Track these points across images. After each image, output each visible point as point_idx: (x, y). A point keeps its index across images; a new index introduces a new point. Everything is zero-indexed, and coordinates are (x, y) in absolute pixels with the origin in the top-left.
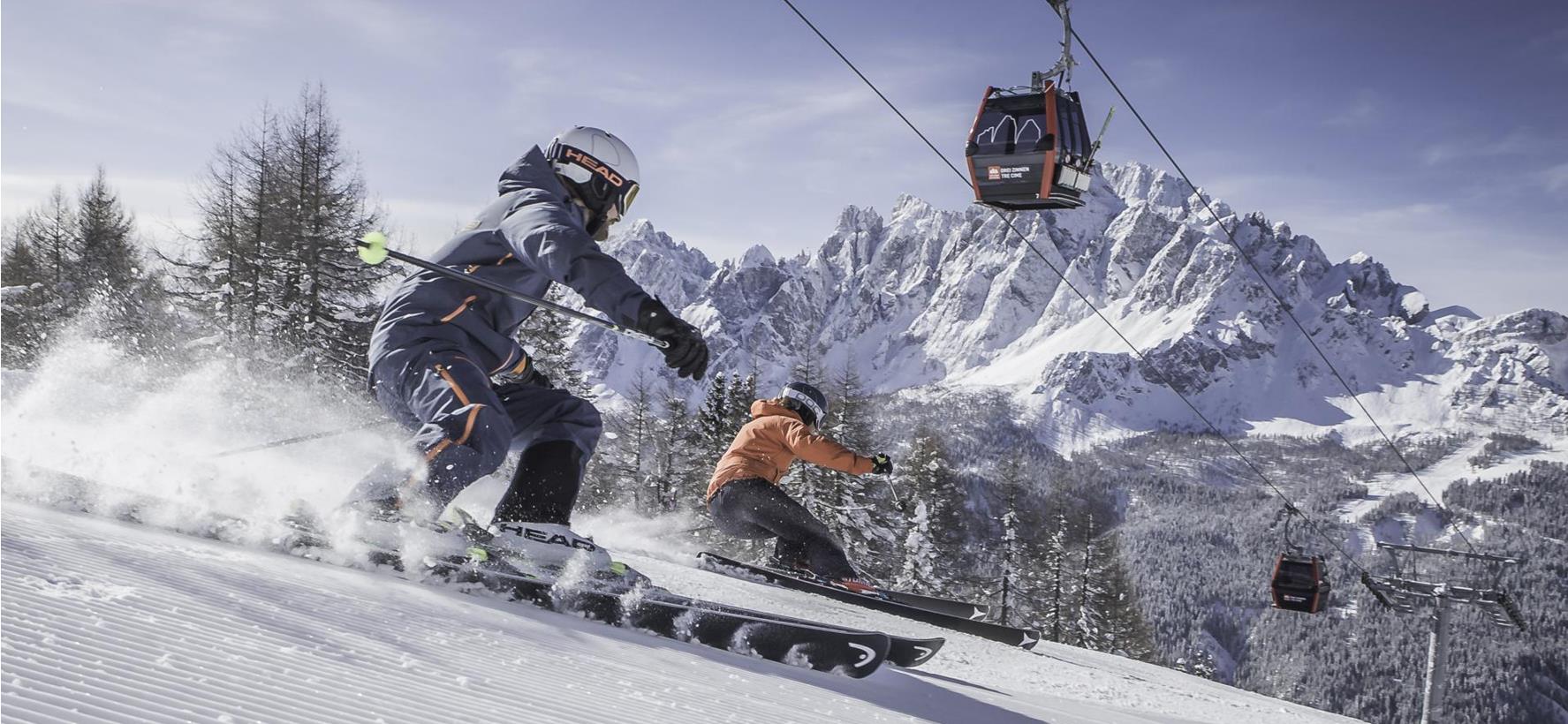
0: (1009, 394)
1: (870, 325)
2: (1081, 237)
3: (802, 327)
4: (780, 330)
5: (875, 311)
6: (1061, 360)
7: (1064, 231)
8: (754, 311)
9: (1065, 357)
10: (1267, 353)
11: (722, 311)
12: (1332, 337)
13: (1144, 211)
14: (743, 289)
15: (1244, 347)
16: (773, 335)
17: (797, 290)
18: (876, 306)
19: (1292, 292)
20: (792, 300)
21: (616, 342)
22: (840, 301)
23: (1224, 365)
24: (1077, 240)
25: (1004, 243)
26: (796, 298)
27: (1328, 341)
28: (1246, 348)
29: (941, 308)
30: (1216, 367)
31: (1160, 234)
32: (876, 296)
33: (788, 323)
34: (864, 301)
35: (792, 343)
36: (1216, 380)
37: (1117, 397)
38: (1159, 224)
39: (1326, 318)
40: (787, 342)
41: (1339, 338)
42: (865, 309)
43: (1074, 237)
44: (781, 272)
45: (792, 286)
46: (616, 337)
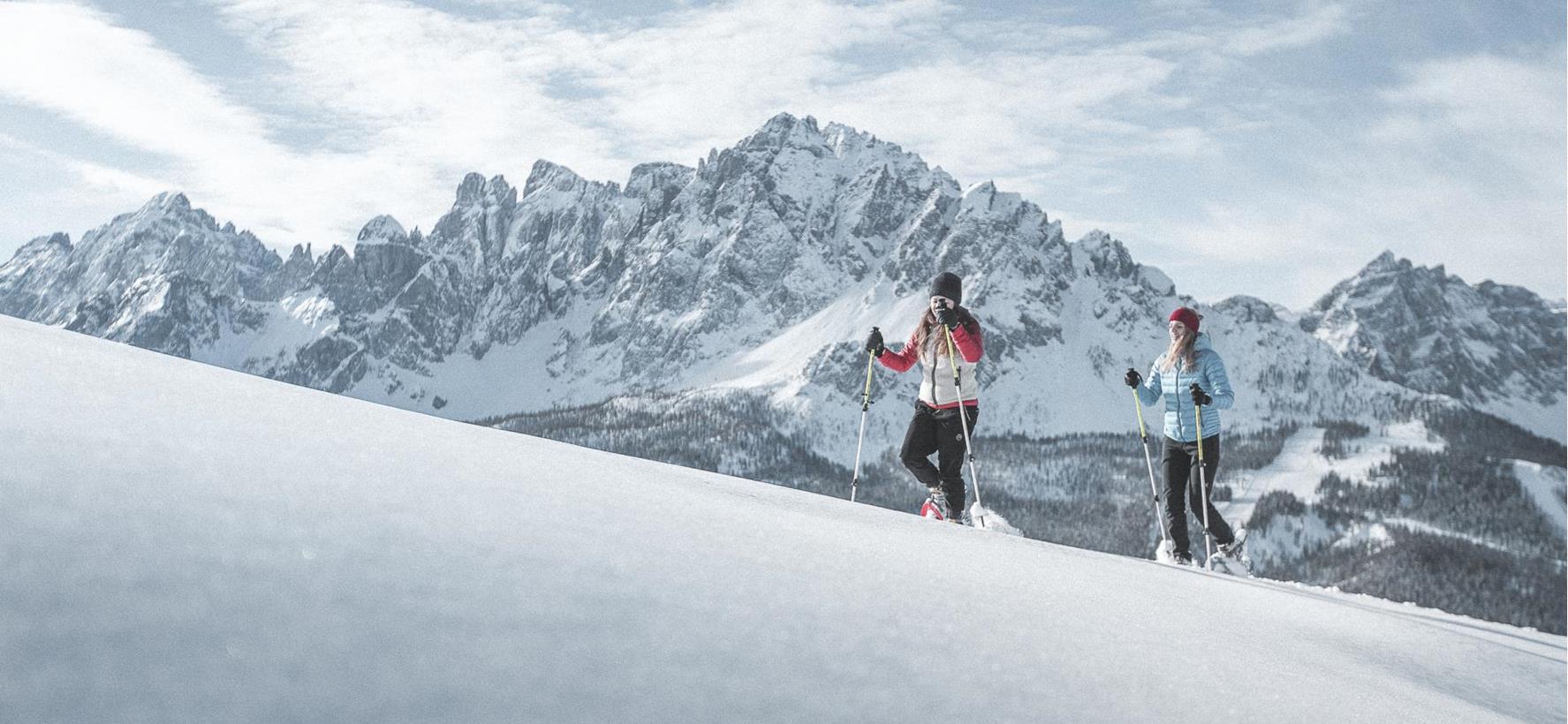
0: (764, 398)
1: (537, 320)
2: (808, 206)
3: (450, 323)
4: (420, 326)
5: (540, 301)
6: (829, 353)
7: (786, 198)
8: (382, 304)
9: (832, 349)
10: (1054, 339)
11: (337, 302)
12: (1120, 319)
13: (883, 173)
14: (366, 272)
15: (1028, 332)
16: (412, 333)
17: (440, 275)
18: (542, 297)
19: (1066, 267)
20: (435, 287)
21: (188, 347)
22: (495, 289)
23: (1011, 354)
24: (804, 209)
25: (713, 213)
26: (439, 285)
27: (1117, 323)
28: (1030, 334)
29: (637, 296)
30: (1003, 357)
31: (901, 203)
32: (540, 282)
33: (432, 319)
34: (527, 289)
35: (439, 345)
36: (1004, 373)
37: (899, 397)
38: (899, 191)
39: (1111, 297)
40: (430, 343)
41: (1129, 319)
42: (527, 299)
43: (799, 205)
44: (416, 251)
45: (434, 270)
46: (188, 341)
